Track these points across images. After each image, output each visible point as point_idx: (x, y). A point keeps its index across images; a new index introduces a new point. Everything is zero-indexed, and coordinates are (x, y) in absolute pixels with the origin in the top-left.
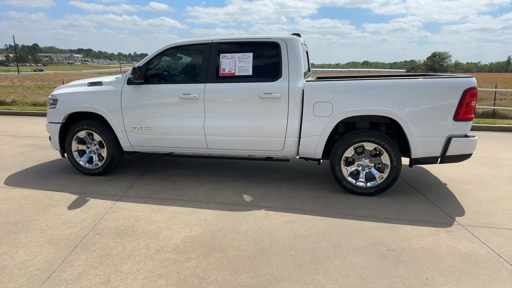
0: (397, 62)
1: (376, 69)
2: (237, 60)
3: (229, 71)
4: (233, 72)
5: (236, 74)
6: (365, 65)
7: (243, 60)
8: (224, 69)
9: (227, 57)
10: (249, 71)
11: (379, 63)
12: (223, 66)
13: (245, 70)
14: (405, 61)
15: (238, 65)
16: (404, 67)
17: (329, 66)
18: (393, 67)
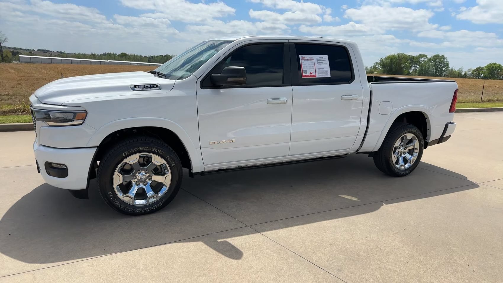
0: (154, 56)
1: (135, 61)
2: (316, 61)
3: (310, 73)
4: (314, 74)
5: (317, 77)
6: (124, 57)
7: (321, 62)
8: (306, 71)
9: (306, 59)
10: (327, 74)
11: (137, 56)
12: (304, 68)
13: (325, 73)
14: (161, 55)
15: (317, 67)
16: (161, 61)
17: (84, 56)
18: (151, 60)
